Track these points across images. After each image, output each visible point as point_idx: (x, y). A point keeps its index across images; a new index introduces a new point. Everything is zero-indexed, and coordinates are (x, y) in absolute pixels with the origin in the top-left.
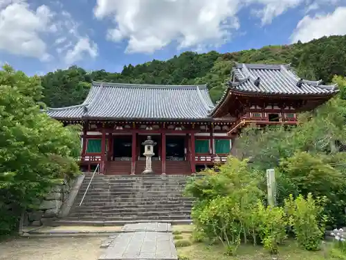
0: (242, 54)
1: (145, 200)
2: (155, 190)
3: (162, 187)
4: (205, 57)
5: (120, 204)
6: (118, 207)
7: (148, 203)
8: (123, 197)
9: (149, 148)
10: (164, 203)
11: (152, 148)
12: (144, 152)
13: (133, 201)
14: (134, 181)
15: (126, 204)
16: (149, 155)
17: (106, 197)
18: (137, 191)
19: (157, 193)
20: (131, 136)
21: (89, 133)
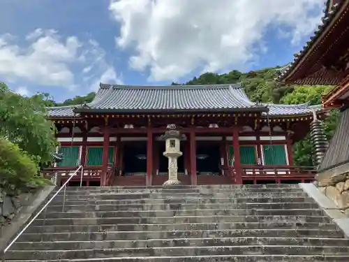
0: (266, 71)
1: (170, 235)
2: (189, 213)
3: (202, 207)
4: (226, 77)
5: (112, 245)
6: (107, 253)
7: (176, 243)
8: (120, 228)
9: (173, 144)
10: (211, 243)
11: (177, 142)
12: (165, 150)
13: (144, 237)
14: (146, 196)
15: (126, 244)
16: (173, 155)
17: (85, 229)
18: (152, 214)
19: (194, 220)
20: (145, 142)
21: (90, 139)
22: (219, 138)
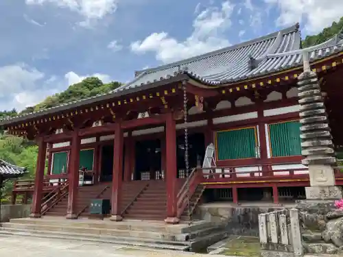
22: (203, 122)
